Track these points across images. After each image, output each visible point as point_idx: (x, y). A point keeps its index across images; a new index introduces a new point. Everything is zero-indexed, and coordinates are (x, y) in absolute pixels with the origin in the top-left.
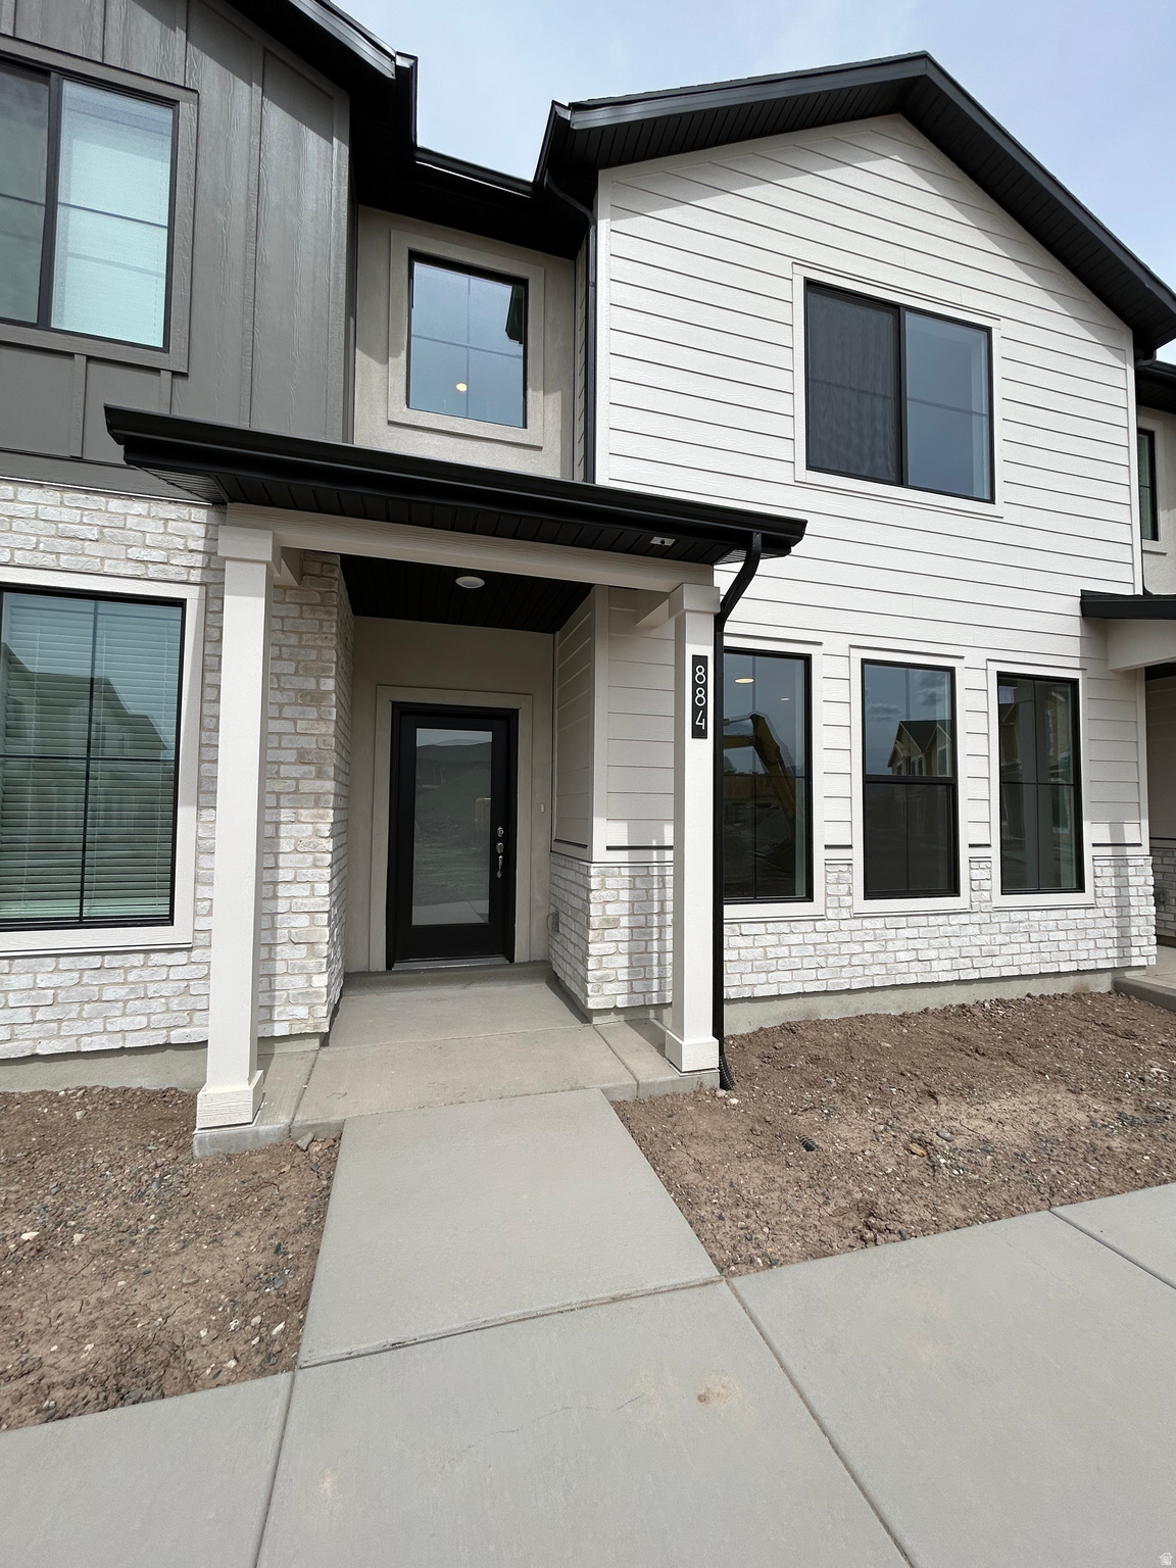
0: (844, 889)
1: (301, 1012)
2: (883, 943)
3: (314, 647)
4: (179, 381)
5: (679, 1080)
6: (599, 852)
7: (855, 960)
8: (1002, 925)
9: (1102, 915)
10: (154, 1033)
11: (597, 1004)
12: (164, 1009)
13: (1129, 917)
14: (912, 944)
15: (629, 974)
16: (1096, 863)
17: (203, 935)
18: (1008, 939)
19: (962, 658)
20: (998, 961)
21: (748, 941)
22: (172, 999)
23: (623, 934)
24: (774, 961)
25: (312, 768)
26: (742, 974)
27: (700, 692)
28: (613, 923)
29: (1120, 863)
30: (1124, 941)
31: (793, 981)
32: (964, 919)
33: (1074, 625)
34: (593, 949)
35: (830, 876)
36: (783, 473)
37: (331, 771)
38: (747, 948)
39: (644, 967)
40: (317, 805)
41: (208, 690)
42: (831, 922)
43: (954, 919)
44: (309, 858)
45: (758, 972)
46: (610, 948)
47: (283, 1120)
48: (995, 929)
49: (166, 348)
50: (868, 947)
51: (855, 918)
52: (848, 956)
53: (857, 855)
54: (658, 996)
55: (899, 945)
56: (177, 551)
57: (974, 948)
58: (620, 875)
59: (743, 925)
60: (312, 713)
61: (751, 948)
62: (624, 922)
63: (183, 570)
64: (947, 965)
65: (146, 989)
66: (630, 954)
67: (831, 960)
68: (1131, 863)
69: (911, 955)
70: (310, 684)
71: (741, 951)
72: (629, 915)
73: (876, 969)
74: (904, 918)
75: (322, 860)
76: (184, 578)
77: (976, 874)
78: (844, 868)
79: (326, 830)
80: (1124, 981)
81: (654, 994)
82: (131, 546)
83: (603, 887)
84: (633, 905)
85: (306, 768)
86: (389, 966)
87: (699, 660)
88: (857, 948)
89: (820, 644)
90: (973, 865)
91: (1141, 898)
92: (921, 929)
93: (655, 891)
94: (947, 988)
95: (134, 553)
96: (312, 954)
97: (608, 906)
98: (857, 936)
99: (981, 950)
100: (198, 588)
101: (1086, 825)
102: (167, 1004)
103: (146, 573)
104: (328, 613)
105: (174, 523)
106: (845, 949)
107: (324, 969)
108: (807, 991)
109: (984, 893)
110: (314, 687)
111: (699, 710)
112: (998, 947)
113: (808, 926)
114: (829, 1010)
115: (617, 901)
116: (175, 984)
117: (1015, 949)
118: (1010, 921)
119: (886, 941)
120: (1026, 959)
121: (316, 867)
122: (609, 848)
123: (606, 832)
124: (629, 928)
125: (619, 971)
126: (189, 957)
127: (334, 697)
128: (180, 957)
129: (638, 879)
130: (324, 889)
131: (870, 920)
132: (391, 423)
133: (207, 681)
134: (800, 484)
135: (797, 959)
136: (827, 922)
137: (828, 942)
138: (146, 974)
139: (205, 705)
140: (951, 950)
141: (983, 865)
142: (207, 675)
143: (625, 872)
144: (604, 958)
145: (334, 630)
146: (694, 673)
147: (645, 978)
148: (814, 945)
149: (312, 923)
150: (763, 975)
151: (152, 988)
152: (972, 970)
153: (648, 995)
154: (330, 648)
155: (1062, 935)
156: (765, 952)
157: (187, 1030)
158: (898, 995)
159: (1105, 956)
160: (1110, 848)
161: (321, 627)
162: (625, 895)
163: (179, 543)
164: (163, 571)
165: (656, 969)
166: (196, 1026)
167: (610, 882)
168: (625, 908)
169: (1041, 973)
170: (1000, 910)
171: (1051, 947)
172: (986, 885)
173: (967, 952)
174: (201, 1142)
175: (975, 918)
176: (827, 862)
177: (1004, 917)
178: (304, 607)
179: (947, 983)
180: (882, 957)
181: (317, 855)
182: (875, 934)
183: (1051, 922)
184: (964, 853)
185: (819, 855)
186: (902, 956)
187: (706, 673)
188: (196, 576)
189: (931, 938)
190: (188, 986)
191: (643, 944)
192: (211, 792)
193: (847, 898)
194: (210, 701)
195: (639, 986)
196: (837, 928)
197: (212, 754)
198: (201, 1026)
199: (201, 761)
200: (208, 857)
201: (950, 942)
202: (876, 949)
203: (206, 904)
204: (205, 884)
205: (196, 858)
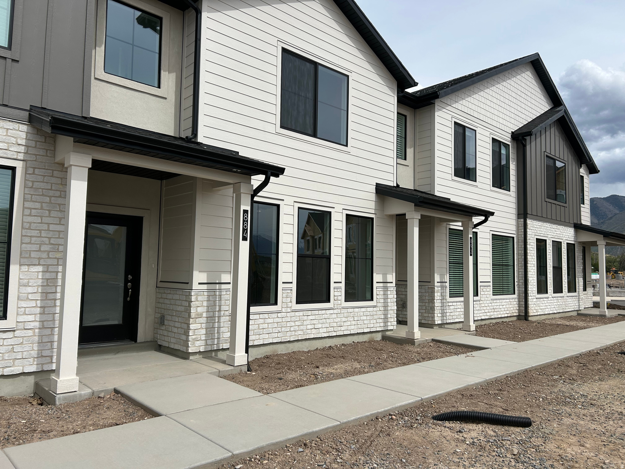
0: (289, 300)
2: (302, 321)
4: (15, 64)
5: (233, 369)
6: (195, 286)
7: (292, 329)
8: (345, 314)
9: (379, 310)
11: (192, 350)
13: (388, 310)
14: (313, 322)
15: (206, 337)
16: (378, 289)
17: (20, 324)
18: (346, 320)
19: (334, 208)
20: (343, 328)
21: (253, 322)
22: (5, 354)
23: (204, 320)
24: (262, 330)
27: (246, 223)
28: (200, 316)
29: (385, 289)
30: (386, 319)
31: (269, 338)
32: (331, 311)
33: (373, 196)
34: (192, 327)
35: (284, 295)
36: (271, 128)
39: (212, 334)
41: (26, 210)
42: (283, 313)
43: (328, 312)
45: (256, 335)
46: (198, 326)
47: (91, 390)
48: (342, 315)
49: (10, 47)
50: (297, 323)
51: (292, 311)
52: (289, 327)
53: (294, 286)
54: (216, 346)
55: (308, 322)
56: (12, 144)
57: (335, 323)
58: (204, 295)
61: (253, 325)
62: (205, 315)
63: (15, 153)
64: (325, 330)
66: (206, 329)
67: (283, 329)
68: (389, 289)
69: (312, 327)
72: (206, 312)
73: (300, 332)
74: (310, 311)
76: (15, 157)
77: (336, 294)
78: (289, 291)
80: (385, 335)
81: (215, 345)
83: (197, 300)
84: (208, 308)
87: (245, 212)
88: (293, 324)
89: (283, 200)
90: (335, 290)
91: (392, 303)
92: (316, 316)
93: (217, 301)
94: (325, 340)
97: (199, 308)
98: (293, 319)
99: (337, 324)
100: (22, 162)
101: (374, 274)
102: (2, 356)
105: (11, 131)
106: (288, 325)
108: (274, 342)
109: (339, 301)
111: (245, 230)
112: (343, 323)
113: (275, 315)
114: (282, 350)
115: (202, 306)
116: (7, 347)
117: (349, 323)
118: (348, 312)
119: (304, 321)
120: (353, 327)
122: (199, 284)
123: (199, 277)
124: (206, 317)
125: (202, 336)
126: (14, 334)
128: (10, 335)
129: (211, 297)
131: (298, 312)
132: (95, 78)
133: (25, 206)
134: (278, 134)
135: (270, 329)
136: (282, 314)
137: (282, 322)
139: (24, 217)
140: (327, 324)
141: (339, 290)
142: (25, 203)
143: (206, 294)
144: (196, 330)
146: (244, 216)
147: (212, 339)
148: (277, 323)
150: (258, 336)
152: (333, 332)
153: (213, 346)
155: (365, 318)
156: (259, 326)
157: (12, 368)
158: (307, 343)
159: (379, 326)
160: (382, 284)
162: (205, 304)
163: (13, 140)
164: (5, 153)
165: (216, 335)
166: (16, 366)
167: (200, 298)
168: (205, 309)
169: (357, 333)
170: (343, 308)
171: (361, 322)
172: (339, 298)
173: (332, 325)
174: (59, 399)
175: (335, 311)
176: (283, 289)
177: (346, 311)
179: (325, 338)
180: (302, 327)
182: (299, 318)
183: (361, 313)
184: (332, 285)
185: (280, 286)
186: (309, 327)
187: (248, 217)
188: (21, 156)
189: (319, 319)
190: (13, 348)
191: (212, 324)
192: (26, 258)
193: (290, 303)
194: (26, 215)
195: (209, 342)
196: (286, 316)
197: (27, 240)
198: (18, 366)
199: (22, 243)
200: (24, 288)
201: (326, 321)
202: (300, 324)
203: (23, 309)
204: (22, 300)
205: (19, 288)
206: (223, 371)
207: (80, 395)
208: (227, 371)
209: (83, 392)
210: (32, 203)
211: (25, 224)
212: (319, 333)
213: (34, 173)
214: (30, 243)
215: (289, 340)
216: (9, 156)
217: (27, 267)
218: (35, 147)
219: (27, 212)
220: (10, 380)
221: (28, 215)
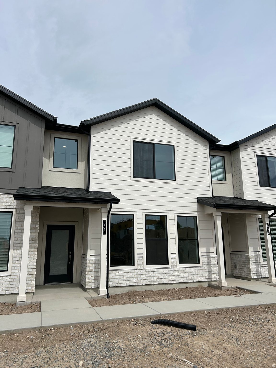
0: (141, 263)
1: (30, 288)
3: (35, 219)
4: (13, 173)
5: (99, 296)
6: (88, 256)
7: (144, 278)
8: (179, 271)
9: (204, 269)
10: (3, 292)
11: (88, 287)
12: (5, 287)
13: (211, 269)
14: (157, 275)
15: (94, 281)
16: (202, 257)
17: (13, 273)
18: (180, 274)
19: (168, 213)
20: (178, 279)
21: (120, 274)
23: (93, 273)
24: (126, 279)
25: (34, 241)
26: (118, 281)
27: (104, 226)
28: (91, 271)
29: (208, 257)
30: (210, 274)
31: (130, 283)
32: (170, 269)
33: (196, 205)
34: (87, 276)
35: (138, 260)
37: (37, 242)
38: (120, 276)
39: (98, 279)
40: (34, 249)
43: (167, 270)
44: (33, 258)
46: (91, 275)
47: (30, 301)
48: (177, 272)
49: (12, 168)
50: (147, 275)
51: (144, 269)
52: (142, 278)
53: (144, 256)
55: (154, 275)
56: (12, 203)
57: (172, 276)
58: (93, 261)
59: (119, 271)
60: (34, 231)
62: (93, 270)
63: (13, 206)
64: (166, 280)
65: (2, 283)
66: (95, 277)
67: (138, 278)
68: (211, 257)
69: (157, 277)
70: (34, 226)
71: (118, 276)
72: (94, 269)
73: (149, 280)
74: (155, 269)
75: (35, 259)
76: (13, 208)
77: (172, 260)
78: (141, 259)
79: (36, 253)
80: (211, 284)
82: (4, 203)
83: (89, 263)
85: (33, 241)
86: (44, 284)
87: (104, 221)
88: (144, 276)
89: (136, 212)
90: (172, 258)
91: (214, 265)
92: (159, 272)
94: (167, 285)
95: (4, 204)
96: (32, 277)
97: (90, 267)
98: (144, 273)
99: (174, 276)
100: (15, 209)
101: (199, 248)
102: (6, 286)
103: (6, 207)
104: (38, 212)
106: (142, 276)
107: (34, 280)
108: (133, 285)
109: (174, 264)
110: (35, 226)
111: (104, 230)
112: (178, 276)
113: (133, 271)
114: (138, 289)
115: (92, 266)
116: (7, 282)
117: (182, 276)
119: (151, 274)
120: (185, 279)
121: (34, 260)
122: (91, 255)
123: (90, 252)
125: (92, 280)
126: (10, 277)
127: (38, 228)
128: (9, 277)
129: (96, 261)
130: (35, 264)
131: (147, 270)
132: (49, 171)
134: (132, 180)
135: (131, 278)
136: (137, 270)
137: (138, 274)
138: (2, 280)
140: (167, 276)
141: (174, 258)
142: (16, 225)
144: (89, 278)
145: (39, 216)
146: (103, 223)
148: (135, 275)
149: (33, 271)
150: (123, 281)
151: (3, 283)
152: (172, 281)
153: (98, 286)
154: (38, 219)
155: (194, 273)
156: (124, 276)
157: (9, 291)
158: (154, 286)
159: (205, 278)
160: (206, 254)
161: (36, 215)
162: (94, 265)
163: (12, 201)
164: (9, 207)
167: (91, 262)
168: (94, 267)
169: (189, 282)
170: (178, 268)
171: (191, 276)
172: (175, 262)
173: (170, 277)
174: (18, 304)
175: (172, 269)
176: (138, 257)
177: (180, 269)
178: (34, 212)
180: (150, 278)
181: (34, 258)
182: (148, 273)
183: (191, 270)
184: (170, 255)
185: (136, 256)
186: (155, 278)
187: (106, 223)
188: (15, 207)
189: (162, 274)
190: (10, 283)
191: (97, 275)
192: (16, 246)
193: (142, 265)
194: (16, 230)
195: (96, 284)
196: (140, 271)
197: (16, 239)
198: (11, 290)
199: (14, 241)
200: (15, 258)
201: (166, 275)
202: (149, 276)
203: (14, 267)
204: (14, 263)
205: (12, 259)
206: (94, 297)
207: (26, 303)
208: (95, 297)
209: (27, 302)
210: (18, 225)
211: (15, 233)
212: (162, 281)
213: (19, 213)
214: (17, 241)
215: (142, 284)
216: (10, 208)
217: (16, 250)
218: (20, 203)
219: (16, 228)
220: (9, 296)
221: (17, 230)
